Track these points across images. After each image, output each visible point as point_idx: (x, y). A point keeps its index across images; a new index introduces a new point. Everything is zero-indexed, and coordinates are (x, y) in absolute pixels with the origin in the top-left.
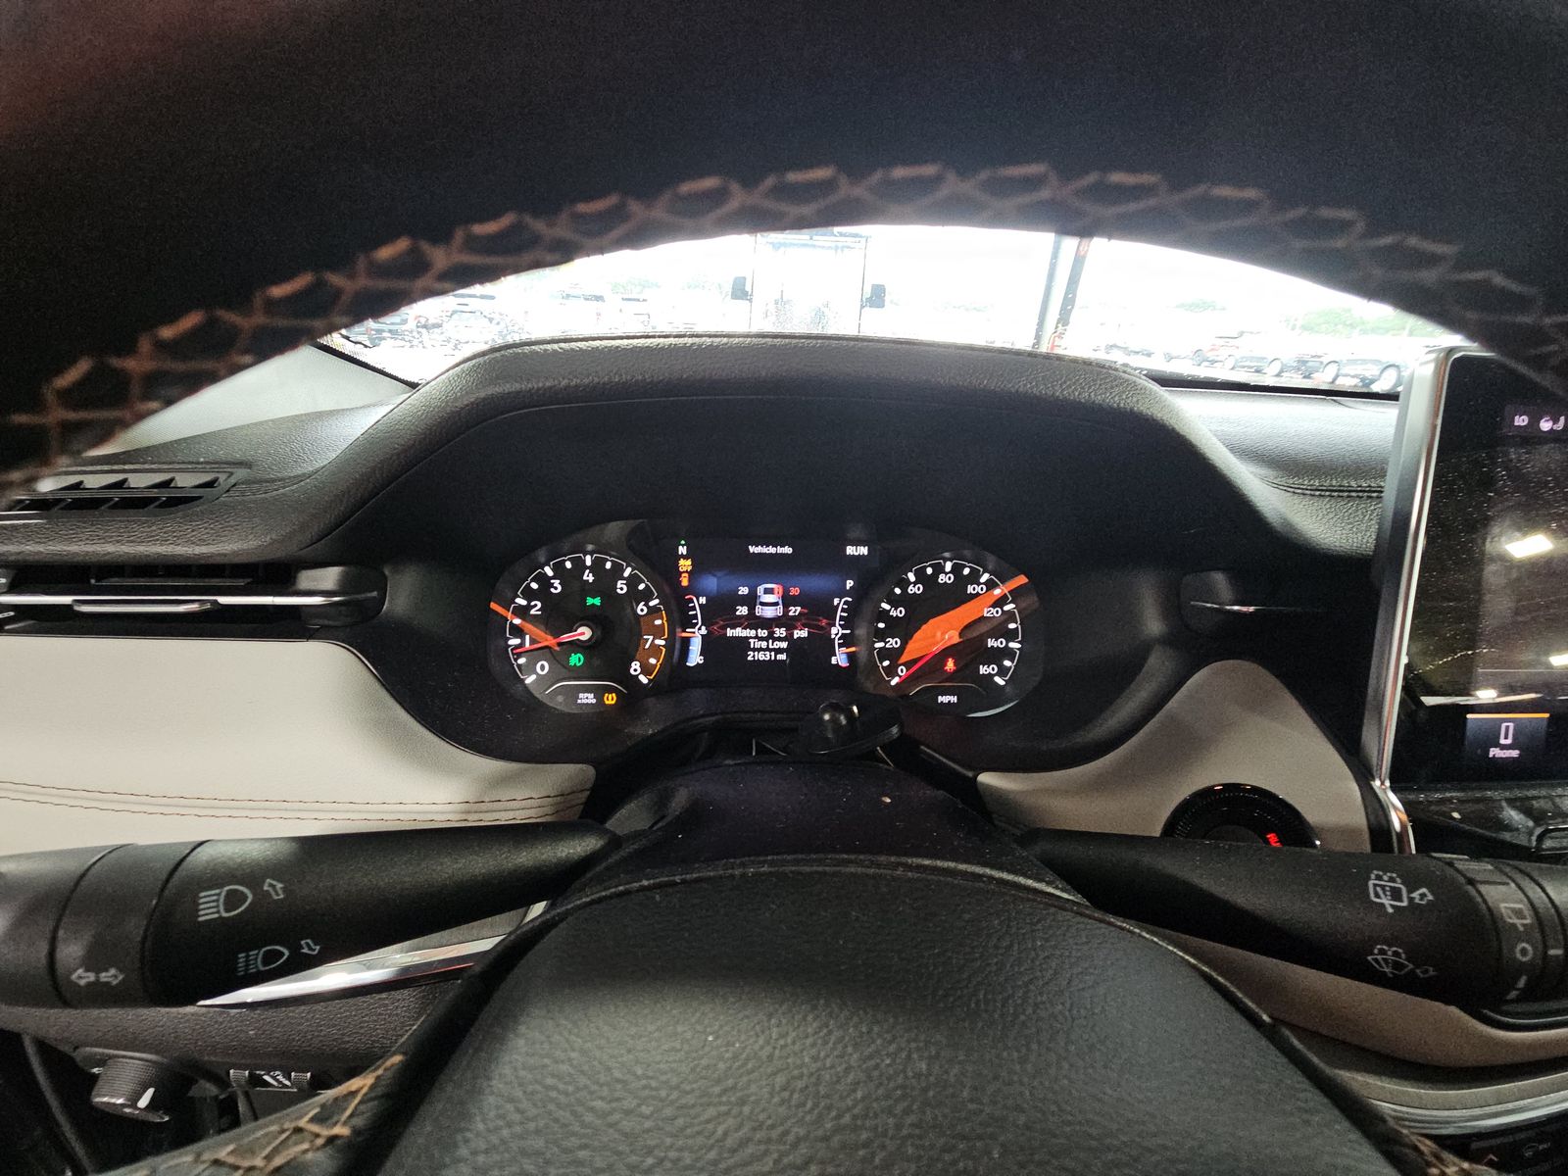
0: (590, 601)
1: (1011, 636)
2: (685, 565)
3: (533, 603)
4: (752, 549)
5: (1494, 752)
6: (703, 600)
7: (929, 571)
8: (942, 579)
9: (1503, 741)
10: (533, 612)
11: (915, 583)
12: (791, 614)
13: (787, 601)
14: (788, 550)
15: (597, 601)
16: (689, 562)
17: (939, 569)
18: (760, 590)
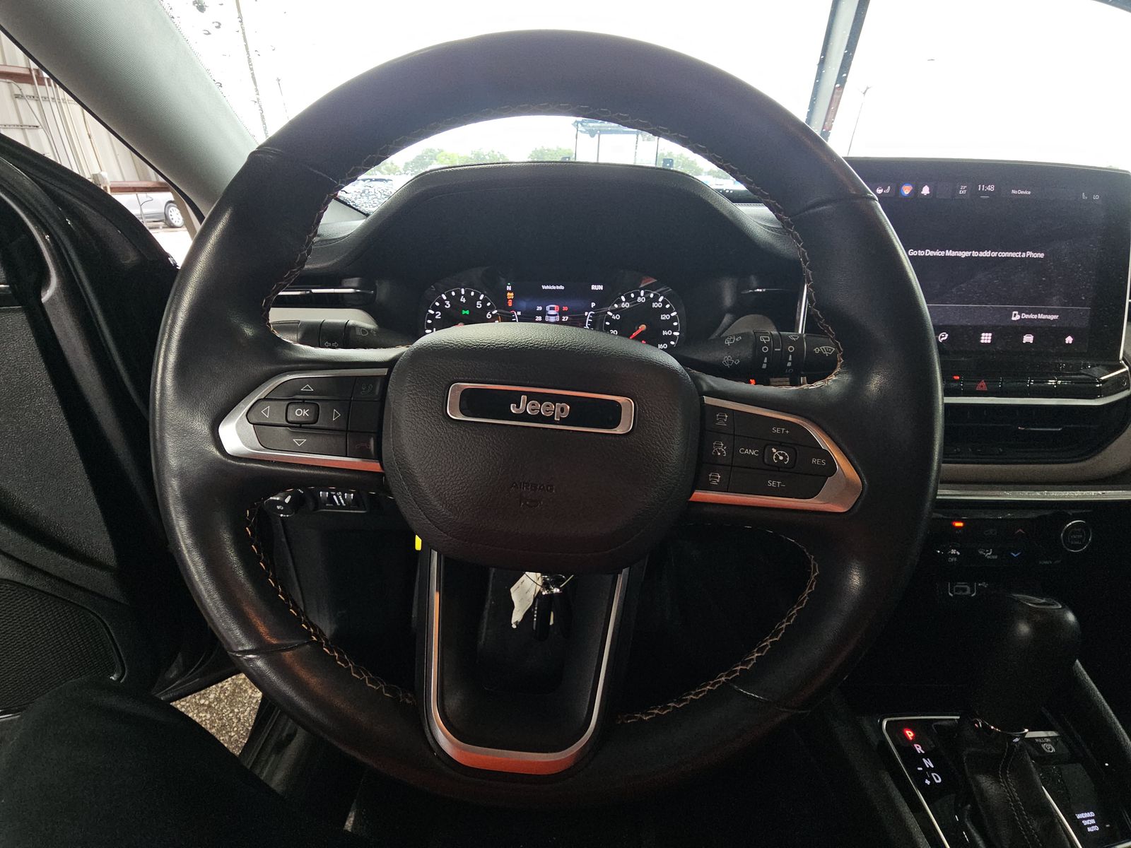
0: (464, 312)
1: (675, 329)
2: (510, 295)
3: (437, 313)
4: (544, 287)
6: (519, 313)
7: (632, 295)
8: (639, 300)
10: (437, 317)
11: (625, 302)
12: (563, 320)
13: (561, 313)
14: (562, 287)
15: (467, 312)
16: (512, 294)
17: (638, 295)
18: (548, 308)
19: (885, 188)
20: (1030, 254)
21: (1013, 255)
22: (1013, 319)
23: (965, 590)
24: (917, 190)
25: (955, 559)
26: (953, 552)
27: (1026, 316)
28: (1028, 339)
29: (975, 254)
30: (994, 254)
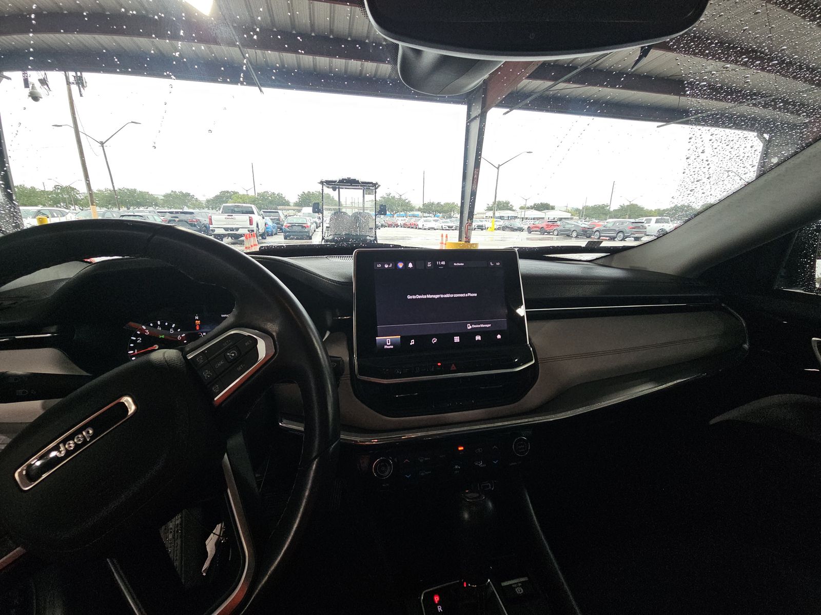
0: (160, 337)
2: (198, 322)
3: (138, 339)
4: (223, 317)
5: (385, 347)
6: (204, 334)
9: (388, 344)
10: (138, 342)
15: (163, 336)
19: (389, 265)
20: (469, 294)
21: (461, 295)
22: (468, 328)
23: (488, 486)
24: (406, 265)
25: (458, 472)
26: (456, 467)
27: (475, 326)
28: (478, 338)
29: (442, 296)
30: (452, 296)
